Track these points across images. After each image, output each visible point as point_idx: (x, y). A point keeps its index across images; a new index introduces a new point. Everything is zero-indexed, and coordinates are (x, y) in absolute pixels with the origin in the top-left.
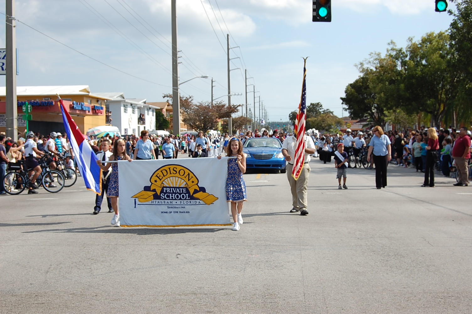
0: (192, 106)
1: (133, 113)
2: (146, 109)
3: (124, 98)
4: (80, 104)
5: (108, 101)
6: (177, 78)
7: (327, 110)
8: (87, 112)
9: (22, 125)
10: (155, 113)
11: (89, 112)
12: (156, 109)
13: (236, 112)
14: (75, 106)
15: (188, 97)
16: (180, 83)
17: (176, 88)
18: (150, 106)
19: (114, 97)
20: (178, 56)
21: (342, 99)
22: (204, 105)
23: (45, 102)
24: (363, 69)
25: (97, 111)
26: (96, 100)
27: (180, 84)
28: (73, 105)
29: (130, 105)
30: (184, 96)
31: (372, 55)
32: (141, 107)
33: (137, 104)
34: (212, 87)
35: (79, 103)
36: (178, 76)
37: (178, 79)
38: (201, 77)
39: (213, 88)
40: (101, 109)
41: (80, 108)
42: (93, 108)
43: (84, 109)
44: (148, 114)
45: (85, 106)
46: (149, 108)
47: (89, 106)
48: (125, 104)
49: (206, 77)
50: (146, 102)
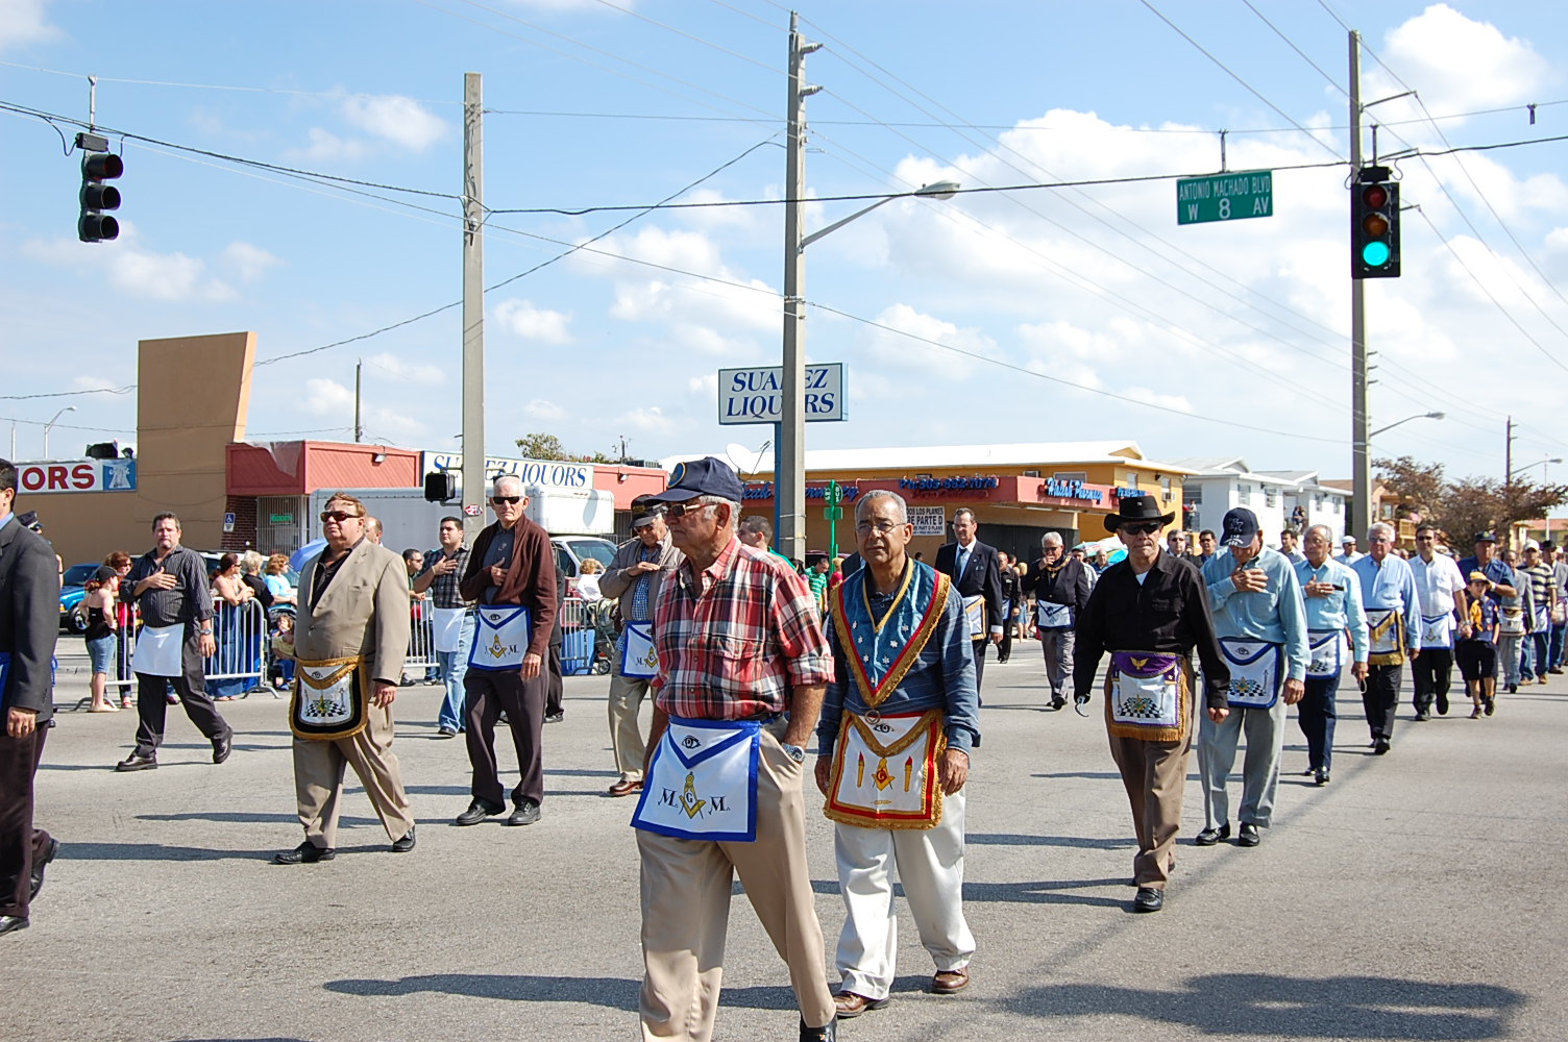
0: (1441, 489)
1: (1268, 506)
2: (1312, 496)
3: (1246, 471)
5: (1189, 477)
6: (1364, 418)
8: (1094, 502)
9: (934, 533)
10: (1342, 508)
11: (1098, 502)
12: (1346, 497)
13: (1560, 502)
14: (1051, 489)
15: (1432, 467)
16: (1372, 432)
17: (1362, 444)
18: (1322, 488)
19: (1215, 468)
20: (1367, 365)
22: (1474, 486)
23: (979, 481)
26: (1155, 474)
27: (1371, 435)
28: (1046, 487)
29: (1259, 486)
30: (1420, 465)
32: (1296, 493)
33: (1281, 485)
34: (1509, 440)
35: (1064, 483)
36: (1367, 415)
37: (1368, 422)
38: (1427, 416)
39: (1512, 442)
41: (1069, 494)
43: (1080, 496)
44: (1318, 509)
45: (1086, 489)
46: (1322, 494)
47: (1099, 490)
48: (1243, 484)
49: (1438, 415)
50: (1315, 480)
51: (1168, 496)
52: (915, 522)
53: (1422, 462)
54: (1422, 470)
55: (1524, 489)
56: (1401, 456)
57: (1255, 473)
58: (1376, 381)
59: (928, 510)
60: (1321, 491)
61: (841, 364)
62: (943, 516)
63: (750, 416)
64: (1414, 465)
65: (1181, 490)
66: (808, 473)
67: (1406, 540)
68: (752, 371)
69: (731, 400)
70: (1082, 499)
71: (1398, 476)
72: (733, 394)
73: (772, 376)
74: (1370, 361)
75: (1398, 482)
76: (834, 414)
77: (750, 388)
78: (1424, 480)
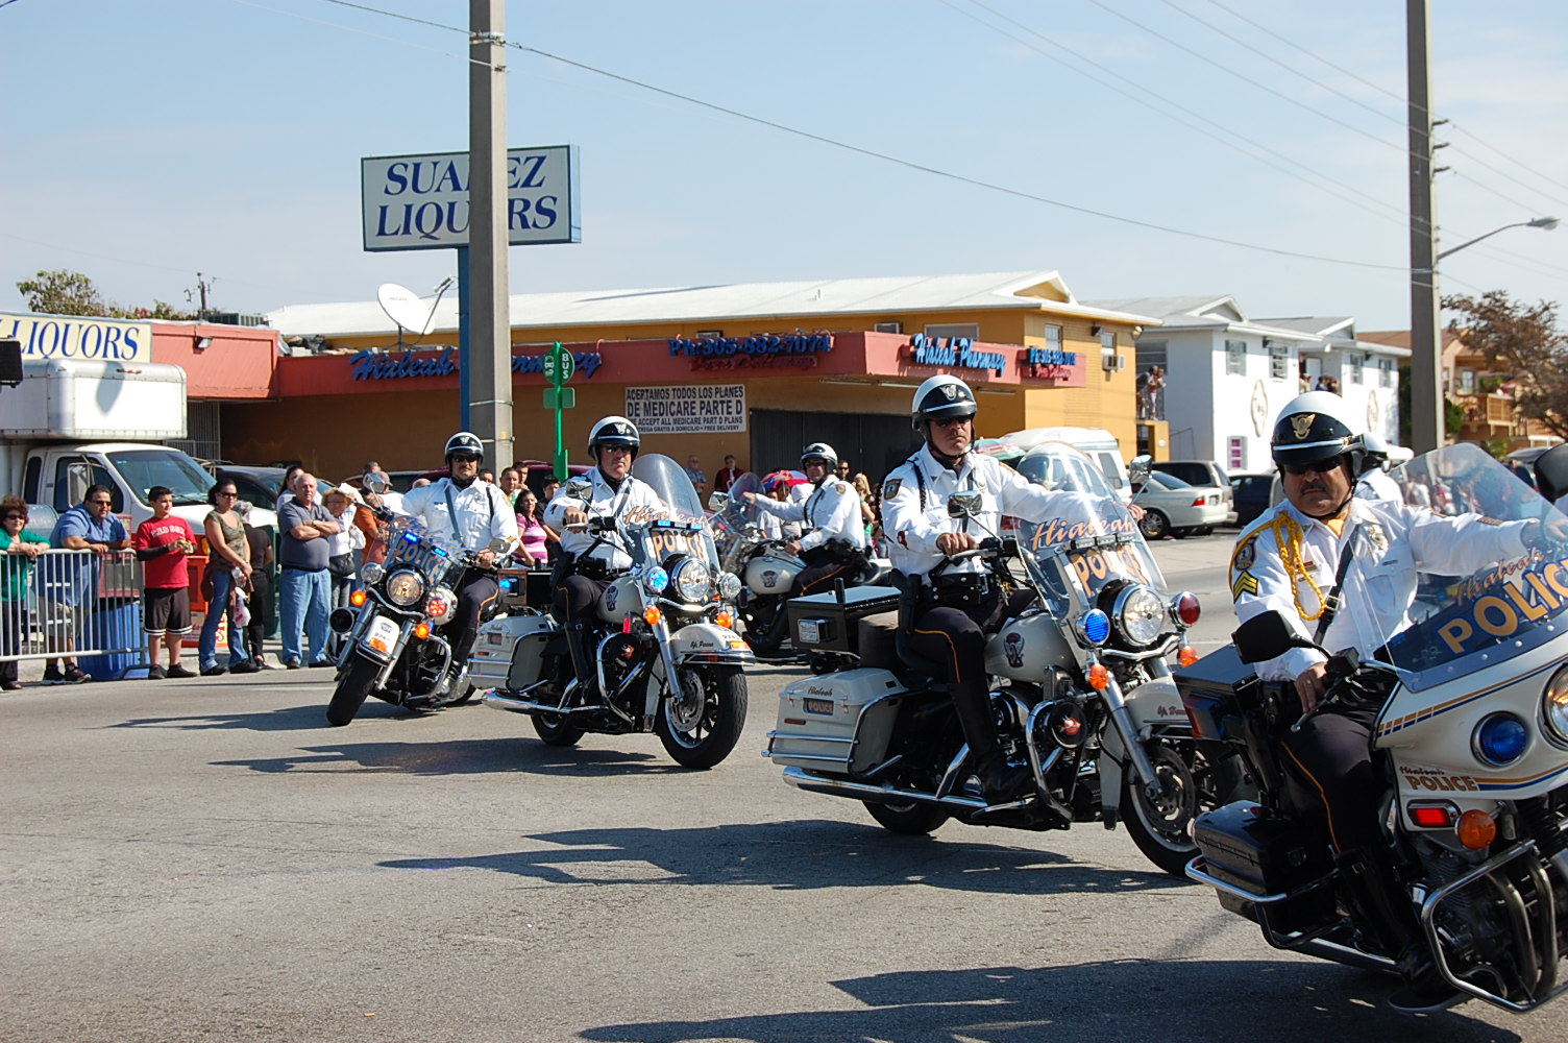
0: (1553, 343)
1: (1275, 375)
2: (1346, 356)
3: (1239, 318)
4: (948, 345)
5: (1146, 330)
6: (1429, 229)
8: (992, 373)
9: (728, 428)
10: (1394, 376)
11: (998, 374)
12: (1401, 359)
14: (921, 353)
15: (1538, 308)
16: (1441, 252)
17: (1425, 271)
18: (1362, 345)
19: (1188, 314)
20: (1432, 142)
23: (801, 340)
25: (1040, 371)
26: (1091, 325)
27: (1439, 257)
28: (912, 349)
29: (1260, 344)
30: (1518, 304)
32: (1323, 352)
33: (1296, 341)
35: (942, 342)
36: (1434, 224)
37: (1434, 235)
38: (1530, 225)
40: (1063, 363)
42: (1024, 357)
43: (968, 364)
44: (1356, 380)
45: (978, 351)
46: (1363, 354)
47: (999, 352)
48: (1234, 340)
49: (1547, 223)
50: (1349, 332)
51: (1112, 362)
52: (697, 410)
53: (1522, 299)
54: (1522, 313)
56: (1487, 291)
57: (1251, 321)
58: (1447, 168)
59: (718, 391)
60: (1360, 350)
61: (568, 147)
62: (743, 400)
63: (415, 236)
64: (1508, 305)
65: (1132, 351)
66: (516, 332)
67: (1498, 428)
68: (417, 160)
69: (384, 209)
70: (972, 368)
71: (1483, 323)
72: (386, 200)
73: (451, 168)
74: (1437, 136)
75: (1484, 332)
76: (558, 229)
77: (415, 188)
78: (1525, 330)
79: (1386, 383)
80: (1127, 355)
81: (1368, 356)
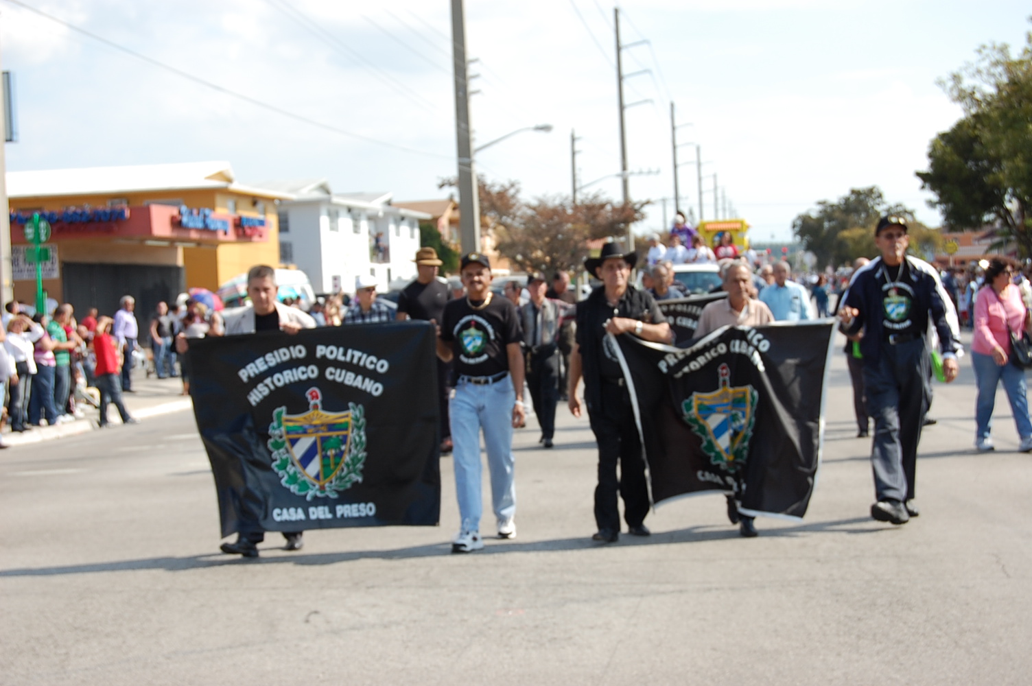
0: (519, 209)
1: (356, 232)
2: (391, 220)
3: (328, 192)
4: (199, 214)
5: (284, 202)
6: (469, 133)
7: (897, 206)
8: (221, 233)
10: (417, 232)
11: (226, 233)
12: (421, 221)
14: (185, 219)
15: (507, 185)
16: (476, 147)
17: (467, 161)
18: (403, 211)
19: (301, 191)
20: (469, 73)
21: (919, 174)
22: (551, 204)
23: (104, 212)
24: (962, 91)
25: (248, 231)
26: (252, 200)
27: (476, 151)
28: (179, 217)
29: (346, 211)
31: (985, 52)
32: (378, 216)
33: (365, 209)
34: (574, 154)
35: (195, 212)
36: (472, 128)
37: (472, 137)
38: (535, 129)
40: (259, 225)
41: (200, 225)
43: (210, 227)
44: (398, 234)
45: (214, 218)
46: (400, 218)
47: (225, 219)
48: (333, 209)
49: (546, 128)
50: (390, 203)
54: (496, 189)
55: (602, 206)
60: (399, 215)
62: (56, 255)
65: (275, 216)
70: (210, 230)
78: (500, 199)
79: (412, 236)
80: (272, 220)
81: (403, 218)
